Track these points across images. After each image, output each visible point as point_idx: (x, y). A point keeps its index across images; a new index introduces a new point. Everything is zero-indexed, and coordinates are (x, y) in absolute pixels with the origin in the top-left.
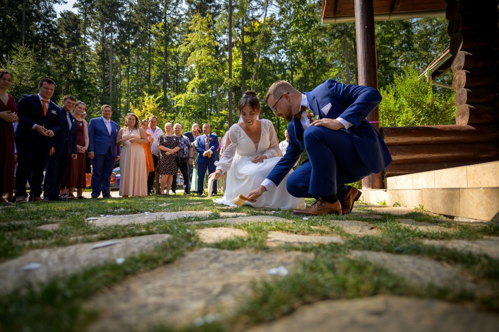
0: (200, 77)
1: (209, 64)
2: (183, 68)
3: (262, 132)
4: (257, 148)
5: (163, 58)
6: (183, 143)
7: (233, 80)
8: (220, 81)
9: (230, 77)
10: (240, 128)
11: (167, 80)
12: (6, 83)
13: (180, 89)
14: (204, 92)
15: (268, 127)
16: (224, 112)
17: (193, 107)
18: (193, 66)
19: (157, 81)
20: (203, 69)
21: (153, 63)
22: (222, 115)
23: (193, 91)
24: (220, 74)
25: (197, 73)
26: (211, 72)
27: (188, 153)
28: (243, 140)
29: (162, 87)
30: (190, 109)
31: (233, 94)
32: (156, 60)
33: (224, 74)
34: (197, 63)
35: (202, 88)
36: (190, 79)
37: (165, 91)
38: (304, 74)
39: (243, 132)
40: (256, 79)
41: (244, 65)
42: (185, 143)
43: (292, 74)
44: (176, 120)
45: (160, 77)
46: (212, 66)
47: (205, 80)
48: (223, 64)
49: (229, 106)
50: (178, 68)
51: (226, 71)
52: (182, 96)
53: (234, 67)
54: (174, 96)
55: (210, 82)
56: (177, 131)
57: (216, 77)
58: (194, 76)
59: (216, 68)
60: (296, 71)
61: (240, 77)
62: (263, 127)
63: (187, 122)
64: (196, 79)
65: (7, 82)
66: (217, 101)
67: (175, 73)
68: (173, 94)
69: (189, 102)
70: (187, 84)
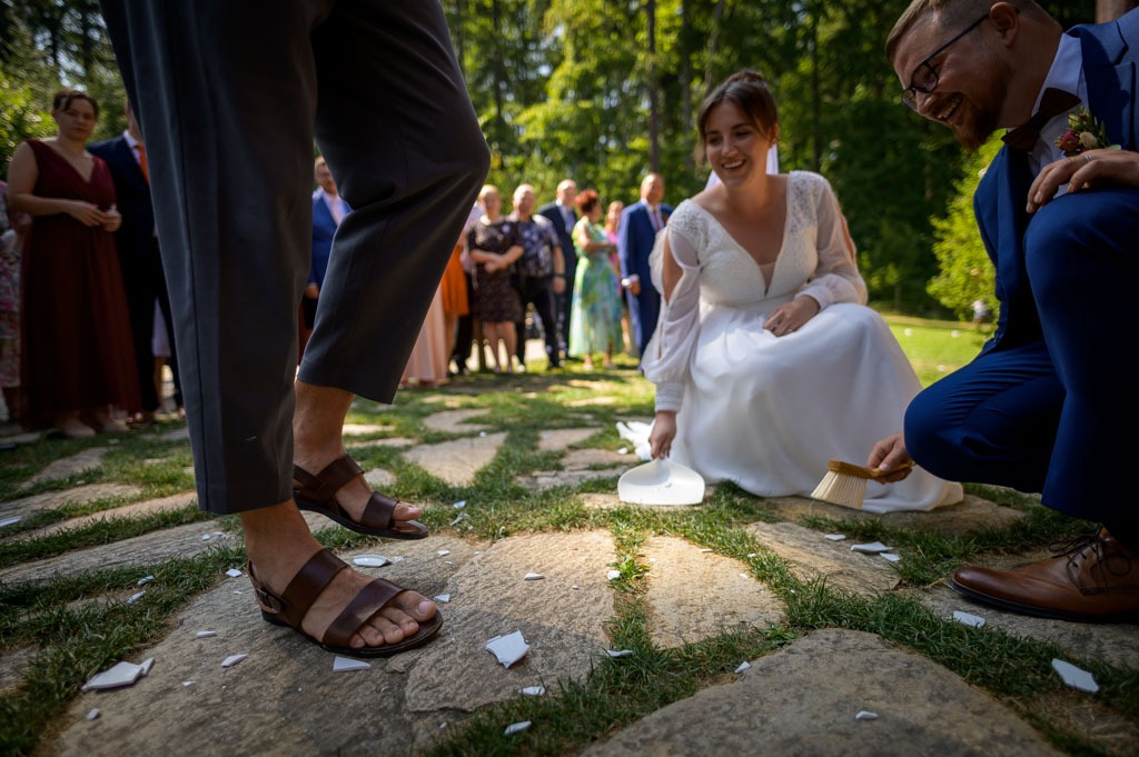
0: (578, 58)
1: (598, 21)
2: (536, 40)
3: (790, 220)
4: (768, 281)
5: (487, 22)
6: (535, 238)
7: (658, 58)
8: (627, 65)
9: (652, 49)
10: (705, 214)
11: (502, 75)
12: (80, 124)
13: (532, 94)
14: (589, 97)
15: (812, 198)
16: (639, 143)
17: (563, 136)
18: (561, 32)
19: (479, 81)
20: (584, 38)
21: (468, 35)
22: (634, 151)
23: (563, 96)
24: (627, 45)
25: (569, 50)
26: (604, 43)
27: (552, 263)
28: (717, 255)
29: (491, 94)
30: (555, 142)
31: (661, 95)
32: (473, 27)
33: (638, 46)
34: (569, 22)
35: (585, 86)
36: (555, 66)
37: (500, 103)
38: (849, 18)
39: (715, 226)
40: (717, 49)
41: (686, 14)
42: (541, 237)
43: (816, 22)
44: (528, 172)
45: (484, 71)
46: (604, 26)
47: (591, 64)
48: (632, 17)
49: (650, 127)
50: (526, 42)
51: (642, 36)
52: (538, 112)
53: (662, 23)
54: (519, 114)
55: (604, 68)
56: (523, 208)
57: (617, 55)
58: (563, 58)
59: (616, 29)
60: (825, 14)
61: (676, 48)
62: (792, 202)
63: (551, 174)
64: (569, 67)
65: (81, 120)
66: (621, 115)
67: (520, 56)
68: (517, 108)
69: (553, 125)
70: (548, 79)
